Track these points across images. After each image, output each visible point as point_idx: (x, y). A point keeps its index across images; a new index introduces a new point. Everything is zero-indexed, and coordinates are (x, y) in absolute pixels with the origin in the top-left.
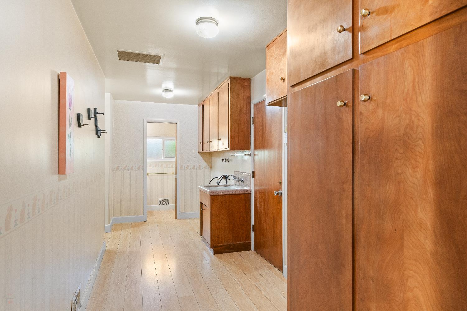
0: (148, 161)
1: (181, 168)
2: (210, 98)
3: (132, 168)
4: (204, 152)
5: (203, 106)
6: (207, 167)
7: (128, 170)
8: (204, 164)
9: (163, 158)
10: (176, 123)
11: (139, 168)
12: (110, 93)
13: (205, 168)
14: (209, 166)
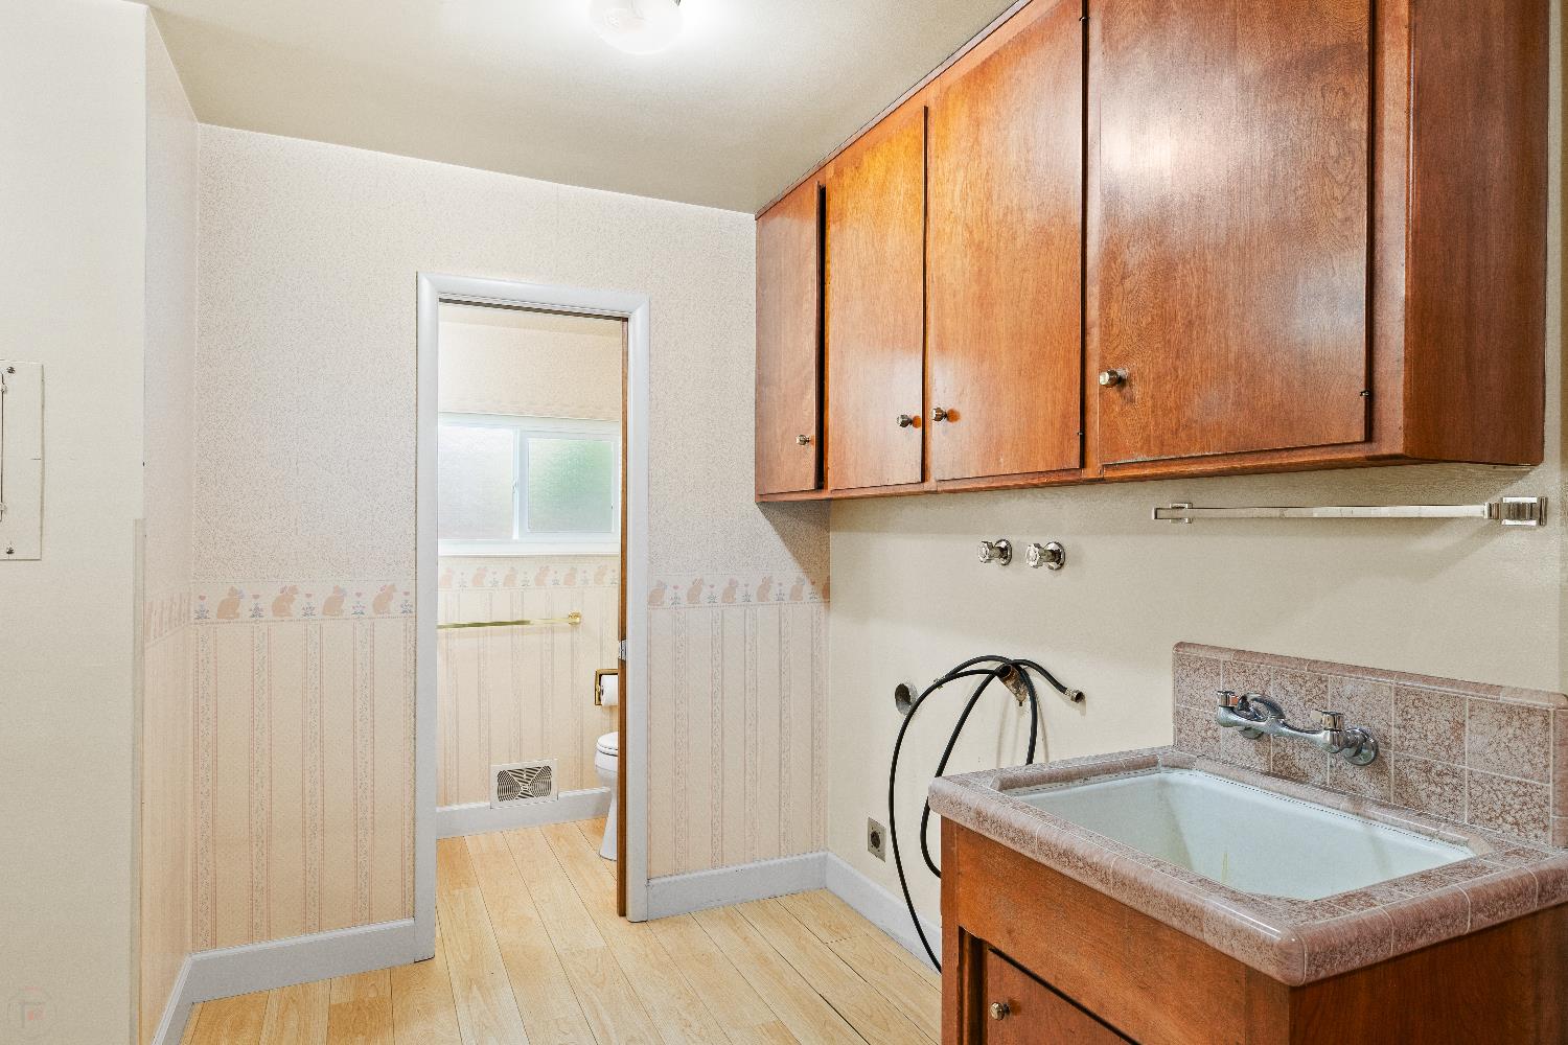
0: (445, 548)
1: (654, 599)
2: (931, 96)
3: (333, 606)
4: (824, 495)
5: (822, 192)
6: (807, 588)
7: (308, 612)
8: (785, 569)
9: (516, 536)
10: (626, 320)
11: (381, 605)
12: (147, 6)
13: (796, 595)
14: (813, 583)
